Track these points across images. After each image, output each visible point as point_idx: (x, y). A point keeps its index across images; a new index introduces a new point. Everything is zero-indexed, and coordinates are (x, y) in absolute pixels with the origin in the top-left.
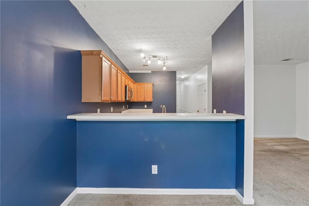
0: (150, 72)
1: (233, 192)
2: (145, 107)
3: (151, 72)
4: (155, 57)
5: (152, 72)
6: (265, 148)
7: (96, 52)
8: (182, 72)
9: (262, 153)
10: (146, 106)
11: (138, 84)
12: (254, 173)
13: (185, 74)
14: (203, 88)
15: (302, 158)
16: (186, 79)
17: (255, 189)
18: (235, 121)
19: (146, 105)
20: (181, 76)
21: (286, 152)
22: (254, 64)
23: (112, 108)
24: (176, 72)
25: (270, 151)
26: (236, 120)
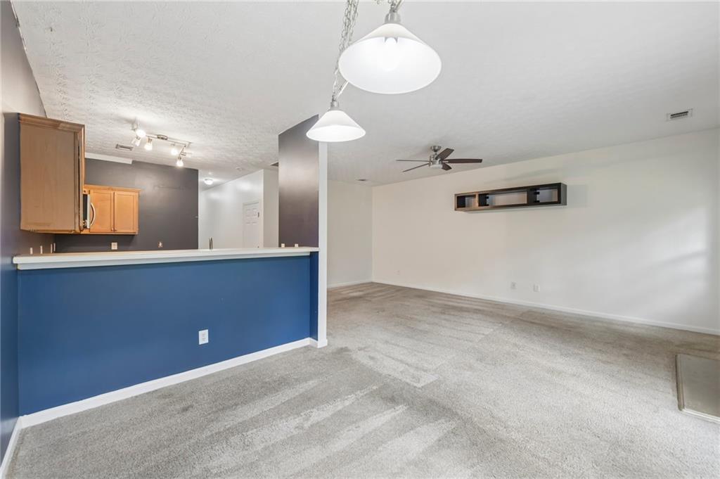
0: (129, 162)
1: (307, 341)
2: (113, 248)
3: (131, 163)
4: (162, 138)
5: (134, 162)
6: (340, 297)
7: (68, 126)
8: (210, 173)
9: (336, 302)
10: (114, 246)
11: (92, 188)
12: (327, 322)
13: (216, 177)
14: (255, 210)
15: (373, 300)
16: (215, 187)
17: (328, 334)
18: (309, 254)
19: (116, 244)
20: (205, 180)
21: (360, 297)
22: (328, 179)
23: (31, 249)
24: (197, 171)
25: (345, 299)
26: (311, 252)
